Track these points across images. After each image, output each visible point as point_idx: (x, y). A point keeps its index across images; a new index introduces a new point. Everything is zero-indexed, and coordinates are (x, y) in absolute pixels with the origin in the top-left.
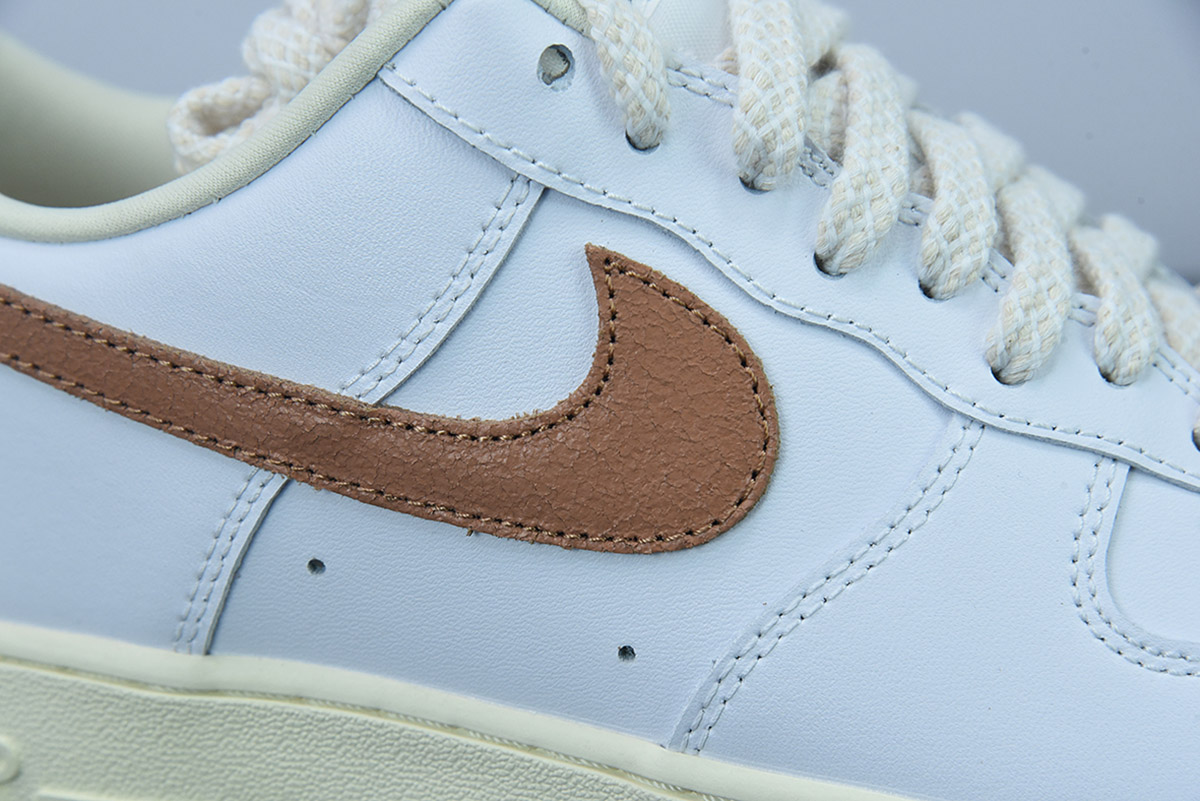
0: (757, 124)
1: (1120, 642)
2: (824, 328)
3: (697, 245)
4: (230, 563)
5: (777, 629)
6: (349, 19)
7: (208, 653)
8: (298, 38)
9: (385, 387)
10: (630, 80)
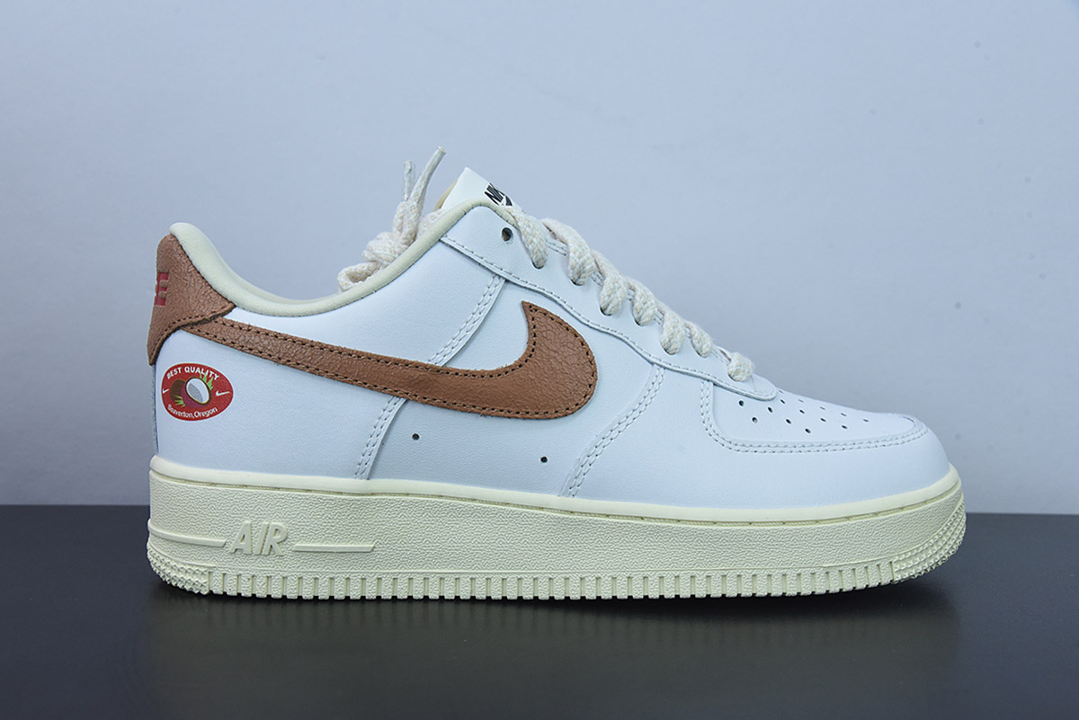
0: (579, 258)
1: (723, 442)
2: (607, 333)
3: (561, 302)
4: (381, 437)
5: (603, 444)
6: (409, 236)
7: (368, 479)
8: (390, 243)
9: (447, 359)
10: (534, 240)
